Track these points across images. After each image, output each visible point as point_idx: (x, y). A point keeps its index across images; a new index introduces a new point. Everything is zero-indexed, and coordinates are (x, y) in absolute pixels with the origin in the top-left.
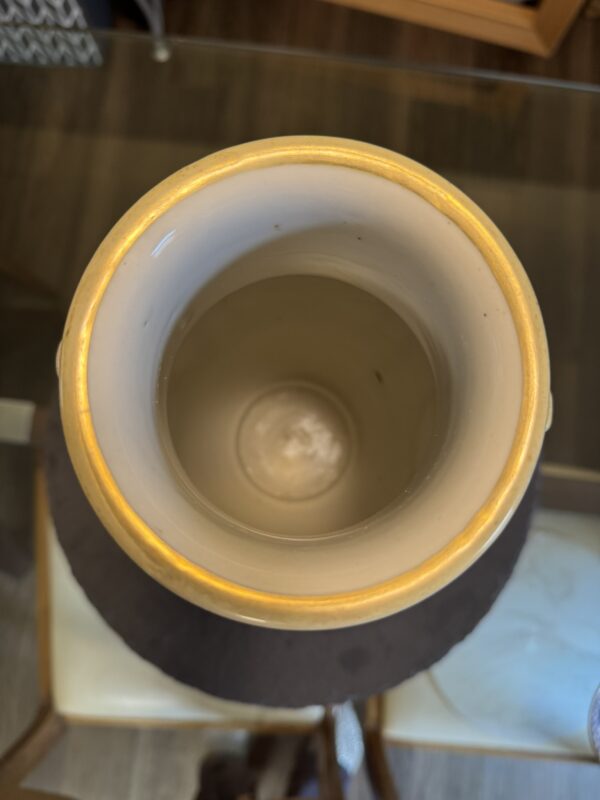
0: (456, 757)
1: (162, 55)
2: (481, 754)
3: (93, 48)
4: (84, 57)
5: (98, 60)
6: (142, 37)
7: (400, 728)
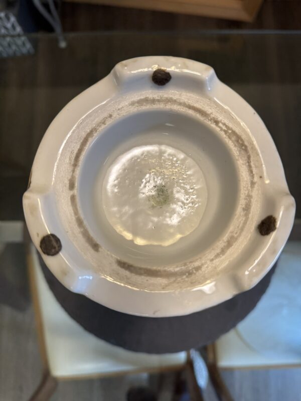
0: (254, 372)
1: (63, 44)
2: (267, 369)
3: (29, 46)
4: (24, 50)
5: (32, 51)
6: (51, 35)
7: (226, 361)
